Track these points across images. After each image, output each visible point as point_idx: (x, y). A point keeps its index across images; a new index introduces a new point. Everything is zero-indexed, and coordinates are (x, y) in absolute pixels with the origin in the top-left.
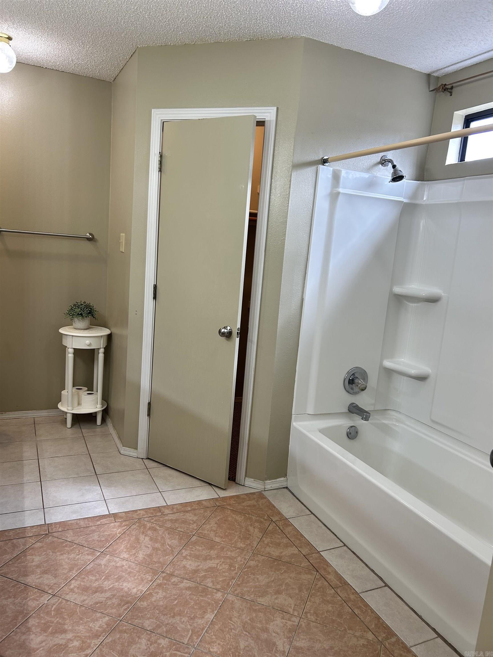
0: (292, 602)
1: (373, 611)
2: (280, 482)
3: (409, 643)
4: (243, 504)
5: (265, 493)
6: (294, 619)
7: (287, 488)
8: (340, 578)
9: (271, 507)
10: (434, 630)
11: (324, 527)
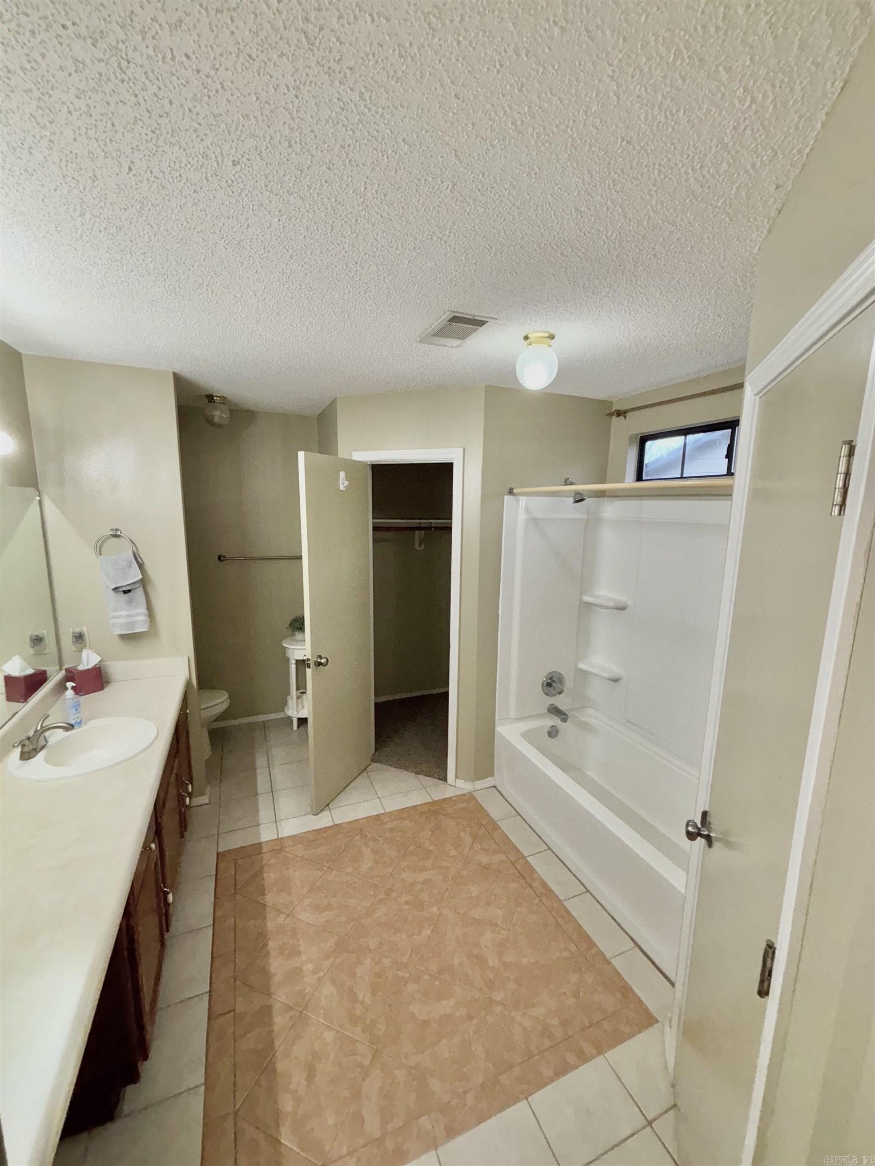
0: (500, 913)
1: (575, 921)
2: (489, 781)
3: (608, 955)
4: (455, 807)
5: (475, 794)
6: (502, 932)
7: (495, 787)
8: (544, 885)
9: (480, 808)
10: (632, 939)
11: (530, 830)
